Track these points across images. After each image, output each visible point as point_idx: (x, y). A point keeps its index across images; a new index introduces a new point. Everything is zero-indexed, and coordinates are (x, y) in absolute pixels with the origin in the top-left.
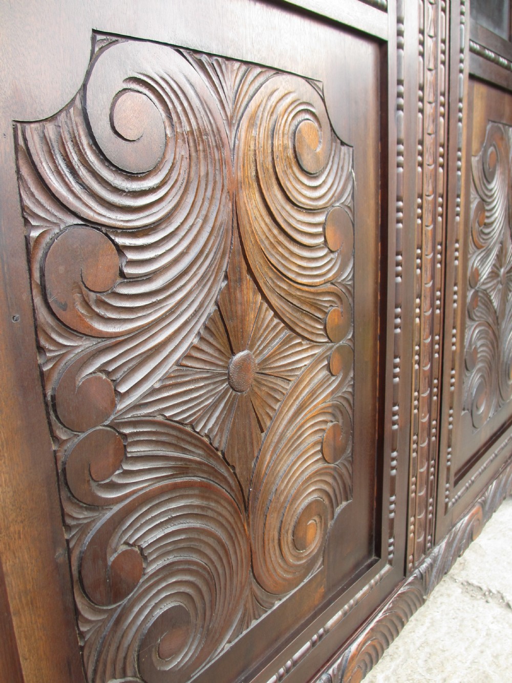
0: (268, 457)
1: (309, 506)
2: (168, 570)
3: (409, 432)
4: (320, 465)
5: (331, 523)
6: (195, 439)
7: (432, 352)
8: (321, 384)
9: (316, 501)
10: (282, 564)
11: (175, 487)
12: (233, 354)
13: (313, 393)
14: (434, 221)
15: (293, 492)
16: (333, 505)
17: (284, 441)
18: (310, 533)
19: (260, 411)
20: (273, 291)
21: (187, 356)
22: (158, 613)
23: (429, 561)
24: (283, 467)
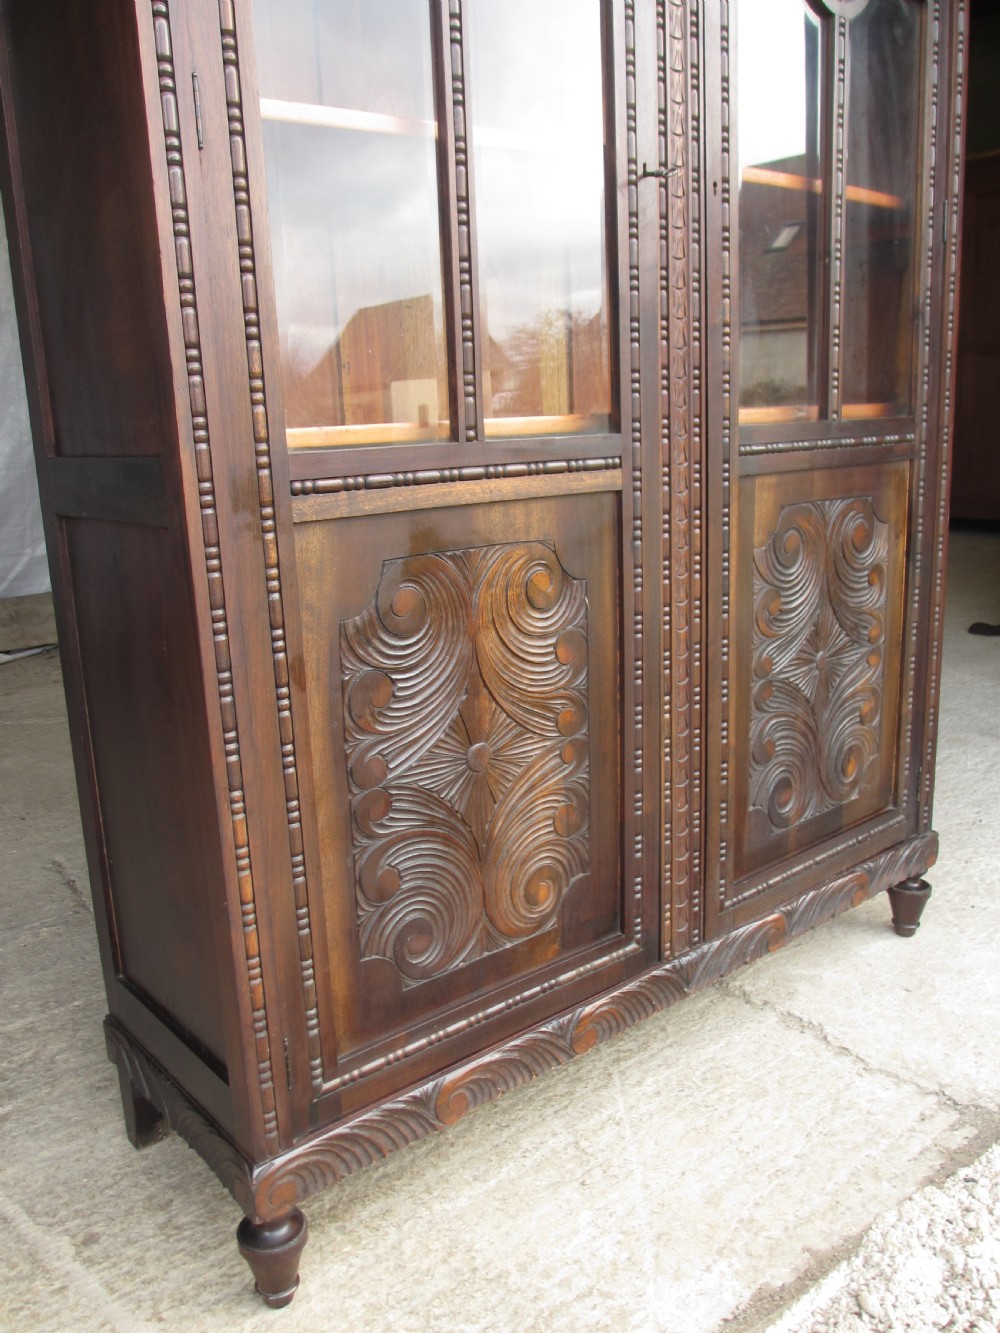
0: (500, 823)
1: (541, 869)
2: (417, 890)
3: (657, 819)
4: (552, 837)
5: (565, 890)
6: (440, 803)
7: (692, 745)
8: (553, 769)
9: (548, 866)
10: (514, 912)
11: (424, 834)
12: (471, 744)
13: (544, 777)
14: (689, 622)
15: (524, 854)
16: (569, 873)
17: (514, 813)
18: (542, 893)
19: (494, 787)
20: (506, 699)
21: (436, 746)
22: (408, 919)
23: (693, 955)
24: (515, 832)
